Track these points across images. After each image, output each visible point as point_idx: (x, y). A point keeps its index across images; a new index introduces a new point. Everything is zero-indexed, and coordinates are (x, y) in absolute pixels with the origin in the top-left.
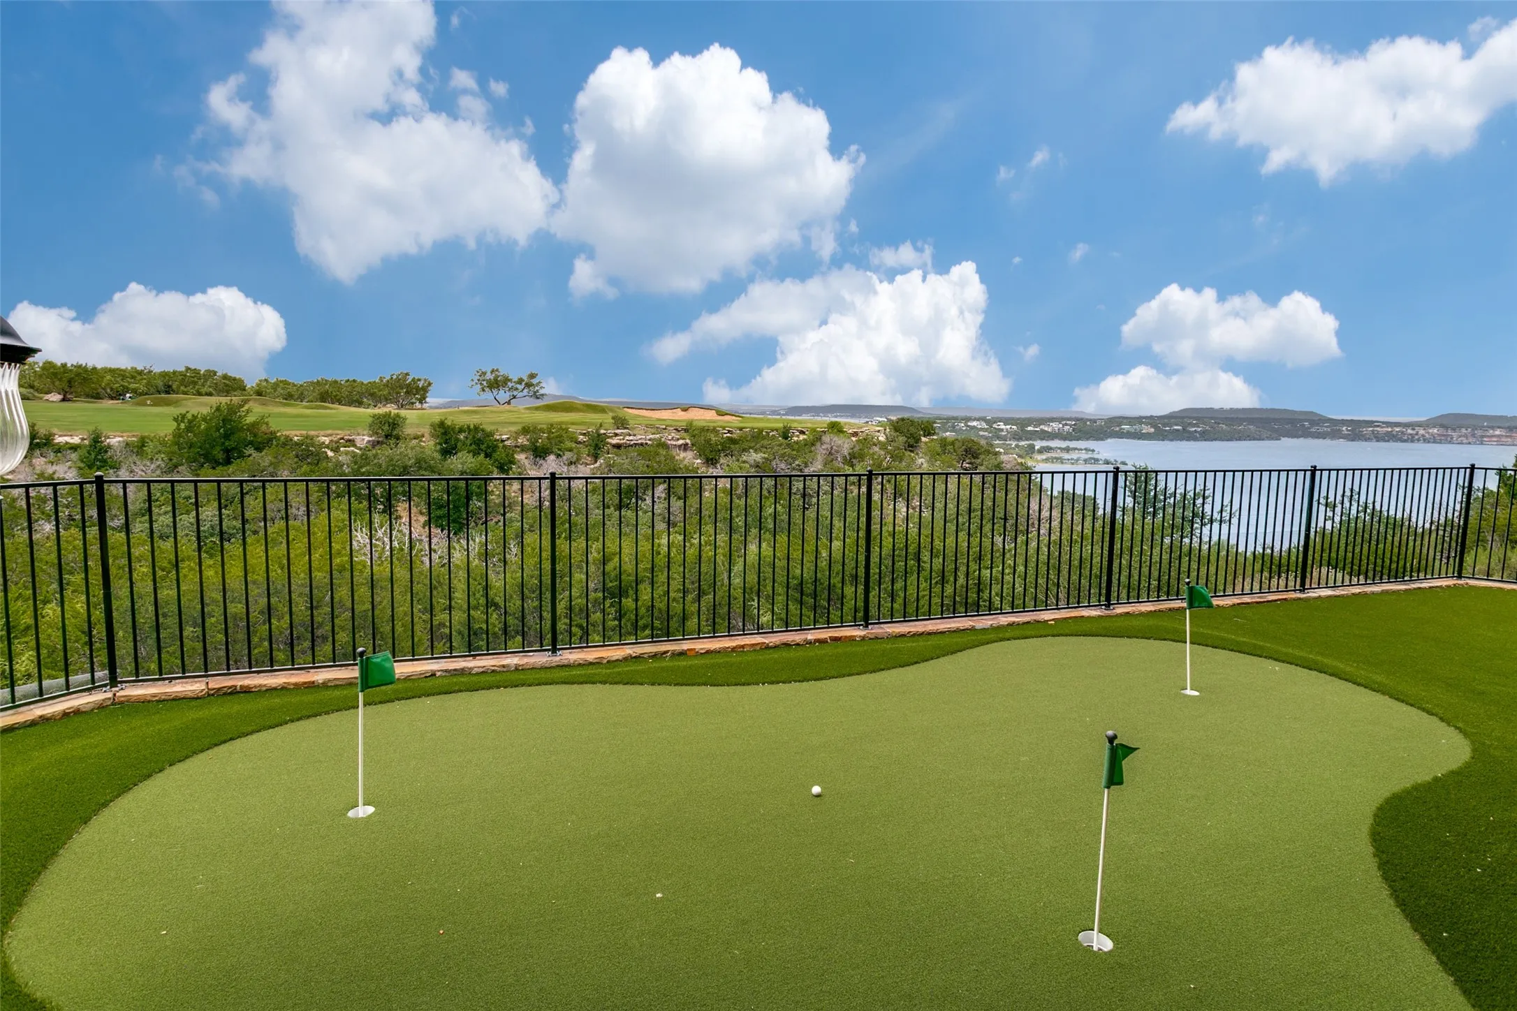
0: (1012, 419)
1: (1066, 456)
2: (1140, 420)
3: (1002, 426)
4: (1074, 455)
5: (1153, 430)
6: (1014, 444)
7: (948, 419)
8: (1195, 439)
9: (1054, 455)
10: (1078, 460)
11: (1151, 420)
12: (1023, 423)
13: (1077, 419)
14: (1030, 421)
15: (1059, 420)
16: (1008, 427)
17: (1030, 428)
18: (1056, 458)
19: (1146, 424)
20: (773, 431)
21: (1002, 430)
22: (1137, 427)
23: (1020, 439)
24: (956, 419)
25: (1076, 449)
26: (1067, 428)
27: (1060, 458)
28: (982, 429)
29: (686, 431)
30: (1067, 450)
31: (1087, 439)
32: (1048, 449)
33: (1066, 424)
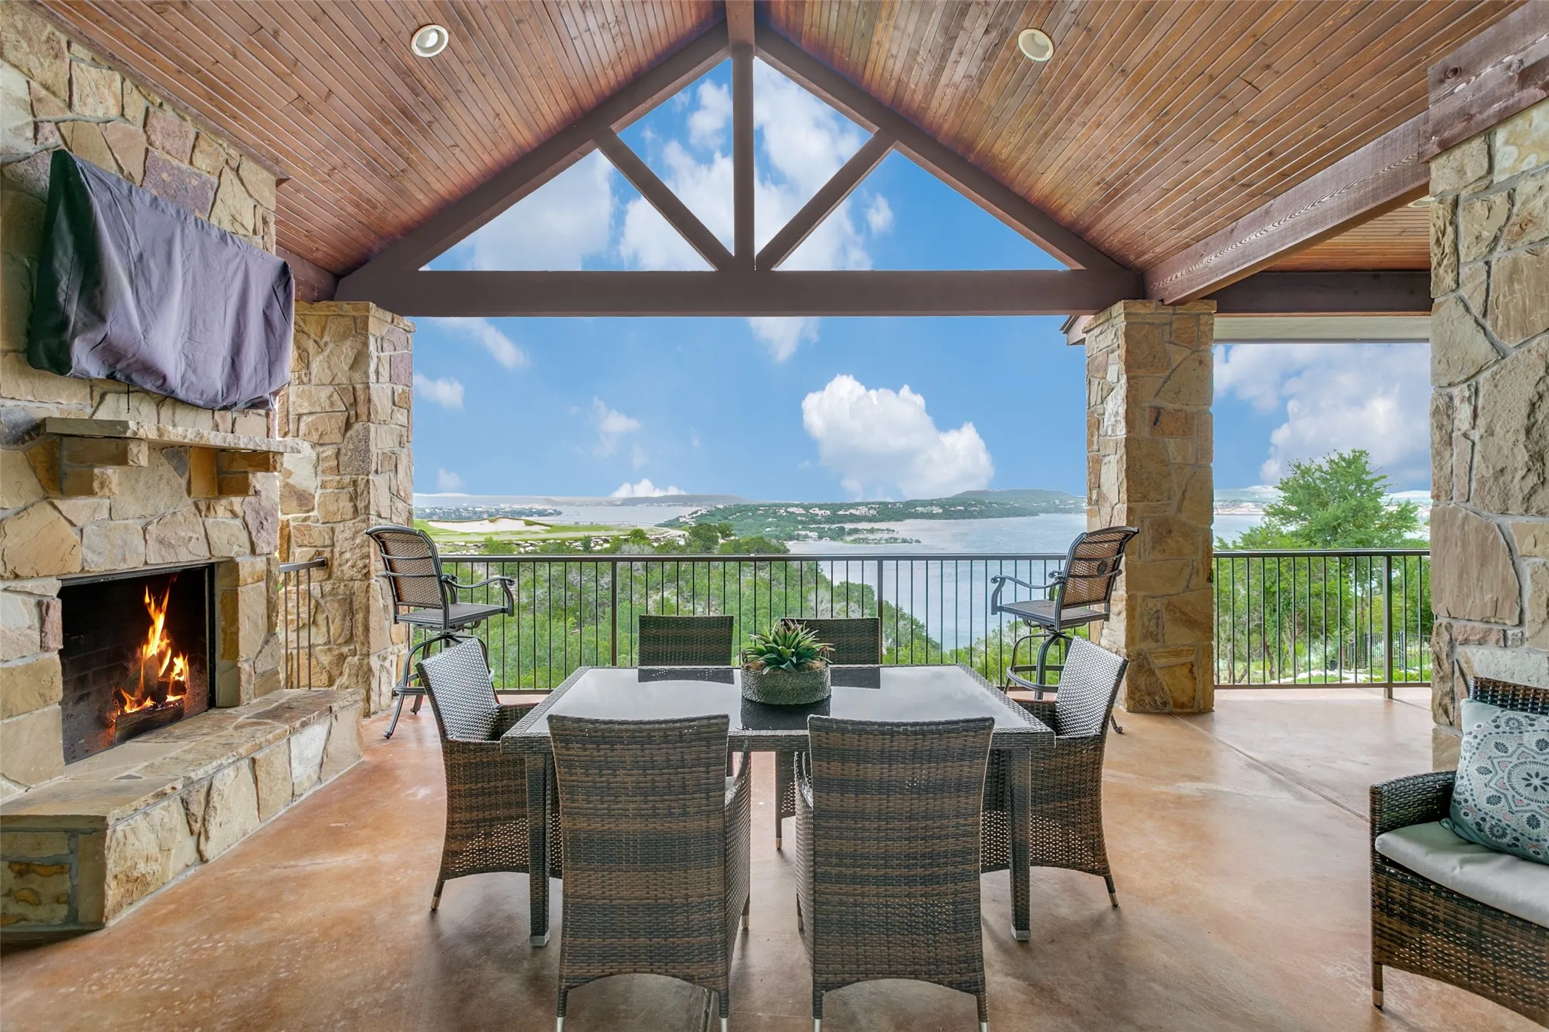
0: (825, 505)
1: (871, 537)
2: (931, 503)
3: (817, 511)
4: (878, 536)
5: (941, 511)
6: (827, 526)
7: (770, 506)
8: (975, 517)
9: (861, 536)
10: (881, 539)
11: (940, 503)
12: (834, 508)
13: (880, 503)
14: (841, 506)
15: (866, 504)
16: (822, 512)
17: (841, 513)
18: (863, 539)
19: (936, 506)
20: (576, 541)
21: (817, 515)
22: (929, 508)
23: (833, 523)
24: (776, 505)
25: (879, 530)
26: (871, 512)
27: (866, 539)
28: (800, 515)
29: (486, 546)
30: (872, 531)
31: (889, 520)
32: (856, 531)
33: (872, 508)
